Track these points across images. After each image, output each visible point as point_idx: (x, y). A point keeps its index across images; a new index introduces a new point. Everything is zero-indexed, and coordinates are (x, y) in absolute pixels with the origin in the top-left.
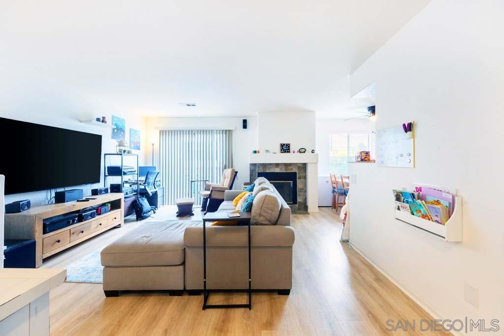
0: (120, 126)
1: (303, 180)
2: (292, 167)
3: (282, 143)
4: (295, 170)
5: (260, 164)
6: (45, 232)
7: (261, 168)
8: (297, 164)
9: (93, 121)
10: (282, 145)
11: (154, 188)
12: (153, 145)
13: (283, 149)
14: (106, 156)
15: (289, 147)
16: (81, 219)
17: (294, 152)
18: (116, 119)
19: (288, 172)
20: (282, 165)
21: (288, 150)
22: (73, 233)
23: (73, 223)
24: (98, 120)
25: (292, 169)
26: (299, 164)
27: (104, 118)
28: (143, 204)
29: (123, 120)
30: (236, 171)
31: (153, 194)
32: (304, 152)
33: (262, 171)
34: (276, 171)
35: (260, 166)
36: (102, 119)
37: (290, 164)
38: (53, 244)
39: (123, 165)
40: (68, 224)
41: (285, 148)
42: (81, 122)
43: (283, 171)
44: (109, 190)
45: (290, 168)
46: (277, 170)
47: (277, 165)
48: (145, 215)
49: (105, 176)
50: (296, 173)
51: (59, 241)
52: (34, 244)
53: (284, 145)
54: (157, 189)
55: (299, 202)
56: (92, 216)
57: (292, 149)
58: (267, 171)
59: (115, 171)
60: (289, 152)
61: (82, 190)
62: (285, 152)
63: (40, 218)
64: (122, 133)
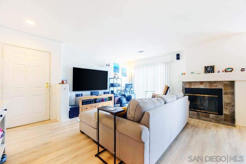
0: (117, 66)
1: (230, 96)
2: (217, 85)
3: (206, 66)
4: (219, 87)
5: (186, 82)
6: (83, 104)
7: (187, 85)
8: (223, 81)
9: (104, 66)
10: (206, 68)
11: (129, 93)
12: (132, 74)
13: (207, 70)
14: (110, 79)
15: (213, 68)
16: (95, 102)
17: (219, 72)
18: (115, 64)
19: (213, 88)
20: (206, 83)
21: (212, 70)
22: (92, 107)
23: (92, 103)
24: (107, 65)
25: (216, 86)
26: (225, 81)
27: (109, 64)
28: (123, 100)
29: (118, 64)
30: (169, 86)
31: (128, 96)
32: (231, 71)
33: (188, 87)
34: (200, 88)
35: (186, 83)
36: (108, 65)
37: (215, 82)
38: (85, 109)
39: (114, 83)
40: (91, 103)
41: (210, 69)
42: (101, 66)
43: (208, 87)
44: (110, 93)
45: (214, 85)
46: (202, 87)
47: (202, 83)
48: (123, 105)
49: (109, 87)
50: (222, 89)
51: (87, 108)
52: (79, 108)
53: (209, 67)
54: (131, 94)
55: (225, 114)
56: (100, 102)
57: (216, 69)
58: (192, 87)
59: (112, 85)
60: (213, 72)
61: (98, 92)
62: (209, 72)
63: (81, 100)
64: (118, 70)
